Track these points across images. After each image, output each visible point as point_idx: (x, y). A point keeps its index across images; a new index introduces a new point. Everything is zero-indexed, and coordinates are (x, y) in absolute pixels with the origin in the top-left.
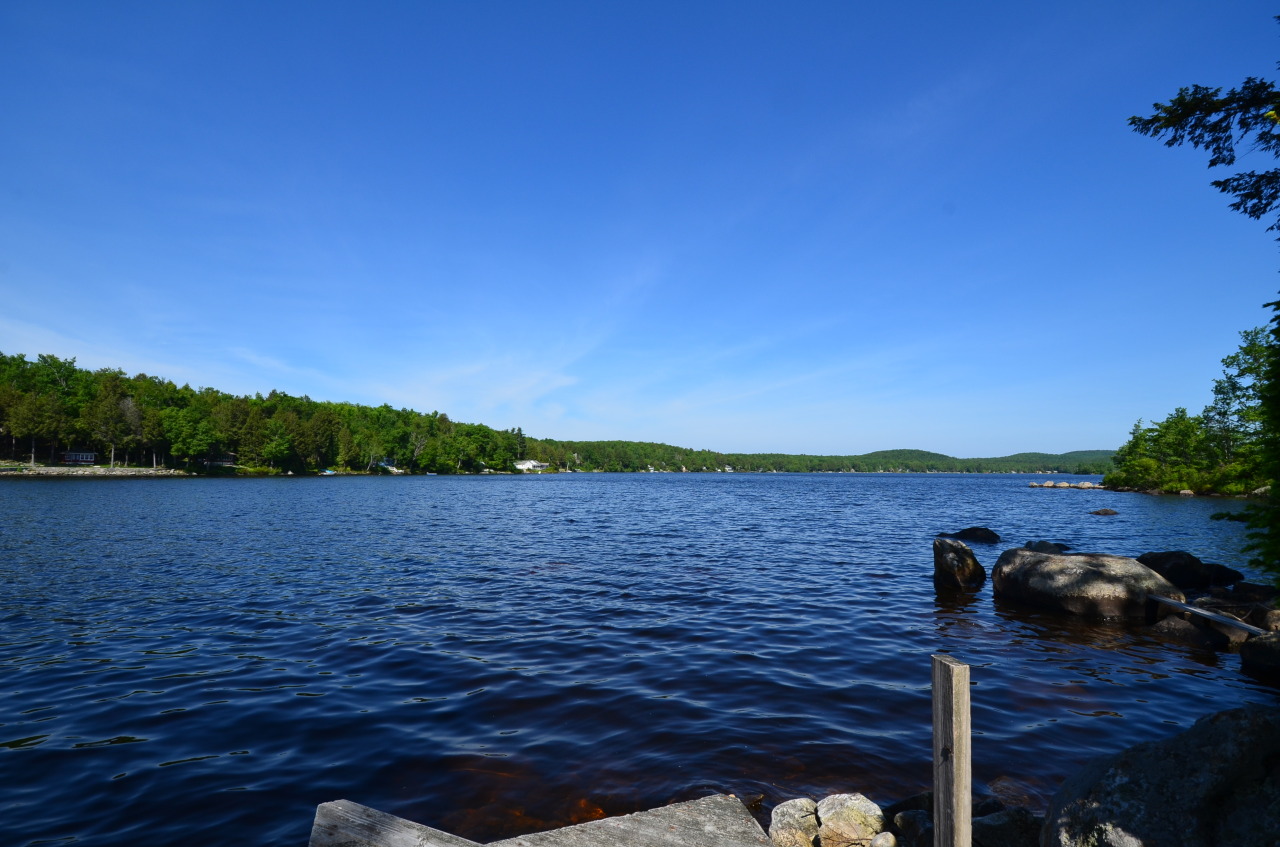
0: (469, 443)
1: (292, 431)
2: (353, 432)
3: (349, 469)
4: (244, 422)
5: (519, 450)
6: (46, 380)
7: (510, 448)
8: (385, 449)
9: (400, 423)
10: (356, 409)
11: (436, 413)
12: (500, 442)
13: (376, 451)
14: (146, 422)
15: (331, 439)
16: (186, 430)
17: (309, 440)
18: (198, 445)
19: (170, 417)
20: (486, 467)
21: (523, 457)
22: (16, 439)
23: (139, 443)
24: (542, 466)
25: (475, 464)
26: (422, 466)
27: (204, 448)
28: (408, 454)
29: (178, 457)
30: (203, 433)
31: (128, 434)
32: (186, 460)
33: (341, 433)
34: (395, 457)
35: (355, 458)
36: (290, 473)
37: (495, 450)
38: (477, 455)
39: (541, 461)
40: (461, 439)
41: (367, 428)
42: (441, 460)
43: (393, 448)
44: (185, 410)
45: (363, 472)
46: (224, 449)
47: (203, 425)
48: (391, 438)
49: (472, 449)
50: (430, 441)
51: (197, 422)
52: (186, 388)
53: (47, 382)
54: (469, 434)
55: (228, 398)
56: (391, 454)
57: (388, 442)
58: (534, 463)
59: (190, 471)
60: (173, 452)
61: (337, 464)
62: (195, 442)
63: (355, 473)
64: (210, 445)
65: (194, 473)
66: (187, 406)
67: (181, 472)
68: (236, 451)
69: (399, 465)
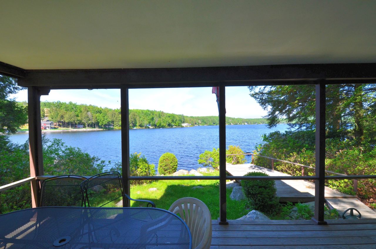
0: (169, 119)
2: (140, 118)
3: (140, 127)
4: (115, 116)
5: (183, 120)
6: (71, 108)
7: (180, 120)
9: (151, 115)
10: (140, 111)
11: (160, 111)
12: (178, 118)
13: (146, 123)
14: (93, 118)
15: (135, 119)
16: (102, 119)
17: (130, 120)
19: (98, 116)
20: (174, 126)
21: (184, 122)
22: (67, 123)
23: (92, 123)
24: (189, 125)
25: (171, 125)
27: (106, 123)
28: (154, 123)
30: (106, 119)
31: (90, 121)
32: (103, 126)
33: (137, 118)
34: (151, 124)
35: (141, 125)
37: (176, 121)
38: (172, 122)
39: (189, 123)
40: (167, 118)
41: (144, 116)
42: (162, 124)
43: (150, 121)
45: (143, 128)
46: (111, 123)
48: (149, 119)
49: (170, 121)
50: (159, 119)
51: (104, 117)
52: (101, 108)
54: (169, 117)
55: (111, 110)
56: (149, 123)
58: (187, 124)
59: (104, 129)
60: (100, 125)
61: (137, 126)
62: (104, 122)
63: (141, 128)
64: (108, 122)
65: (105, 130)
66: (102, 113)
67: (102, 129)
68: (113, 123)
69: (152, 126)
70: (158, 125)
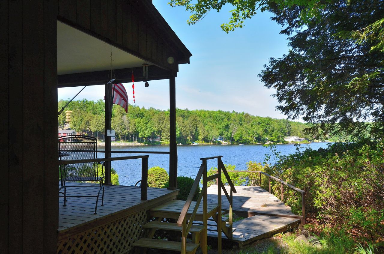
0: (259, 128)
1: (181, 125)
2: (205, 125)
3: (204, 142)
4: (163, 123)
5: (287, 131)
6: (100, 110)
7: (281, 130)
8: (219, 132)
9: (226, 120)
10: (207, 113)
11: (243, 113)
12: (276, 126)
13: (214, 134)
14: (130, 125)
15: (196, 128)
16: (144, 127)
17: (187, 129)
18: (148, 133)
19: (138, 122)
20: (268, 141)
21: (289, 134)
22: (93, 132)
23: (129, 133)
24: (300, 140)
25: (262, 139)
26: (236, 140)
27: (150, 134)
28: (229, 135)
29: (141, 138)
30: (149, 128)
31: (125, 129)
32: (144, 139)
33: (200, 126)
34: (224, 136)
35: (206, 137)
36: (180, 144)
37: (273, 131)
38: (264, 134)
39: (300, 137)
40: (254, 126)
41: (211, 122)
42: (245, 137)
43: (222, 132)
44: (143, 119)
45: (209, 143)
46: (156, 134)
47: (149, 125)
48: (221, 127)
49: (260, 131)
50: (239, 128)
51: (147, 123)
52: (143, 108)
53: (100, 111)
54: (259, 123)
55: (159, 111)
56: (221, 134)
57: (220, 129)
58: (295, 138)
59: (145, 144)
60: (140, 136)
61: (199, 140)
62: (147, 132)
63: (206, 144)
64: (152, 133)
65: (147, 145)
66: (144, 117)
67: (143, 144)
68: (161, 135)
69: (226, 140)
70: (236, 139)
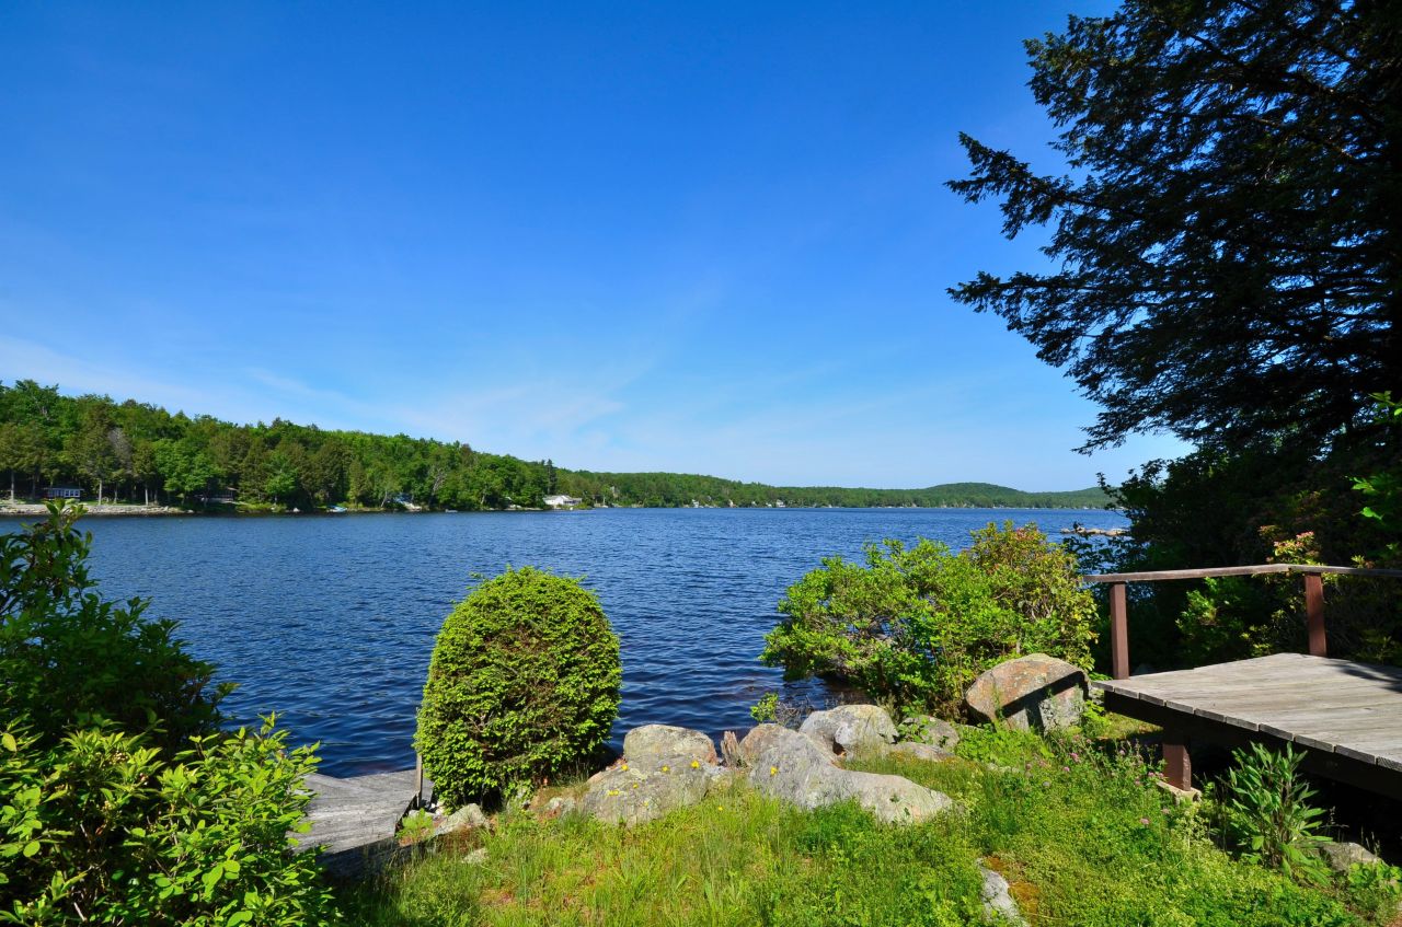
0: (493, 477)
1: (298, 464)
2: (366, 465)
3: (361, 505)
4: (244, 455)
5: (550, 484)
6: (25, 408)
7: (539, 483)
8: (400, 484)
9: (417, 455)
10: (369, 439)
11: (458, 443)
12: (528, 473)
13: (390, 486)
14: (136, 456)
15: (341, 472)
16: (182, 464)
17: (316, 474)
18: (194, 480)
19: (163, 450)
20: (512, 503)
21: (553, 492)
23: (129, 478)
24: (574, 502)
25: (500, 499)
26: (441, 502)
27: (202, 483)
28: (427, 489)
29: (172, 493)
30: (201, 467)
31: (117, 468)
32: (182, 495)
33: (352, 466)
34: (412, 492)
35: (368, 494)
36: (296, 510)
37: (522, 484)
38: (503, 490)
39: (573, 496)
40: (484, 472)
41: (382, 460)
42: (463, 495)
43: (409, 483)
44: (180, 442)
45: (376, 509)
46: (222, 484)
47: (199, 458)
48: (407, 472)
49: (497, 483)
50: (450, 475)
51: (192, 455)
52: (181, 416)
53: (27, 412)
54: (493, 467)
55: (227, 427)
56: (407, 488)
57: (404, 475)
58: (565, 498)
59: (186, 509)
60: (167, 489)
61: (347, 500)
62: (191, 477)
63: (368, 510)
64: (208, 480)
65: (191, 511)
66: (182, 436)
67: (176, 510)
68: (236, 486)
69: (417, 501)
70: (443, 498)
